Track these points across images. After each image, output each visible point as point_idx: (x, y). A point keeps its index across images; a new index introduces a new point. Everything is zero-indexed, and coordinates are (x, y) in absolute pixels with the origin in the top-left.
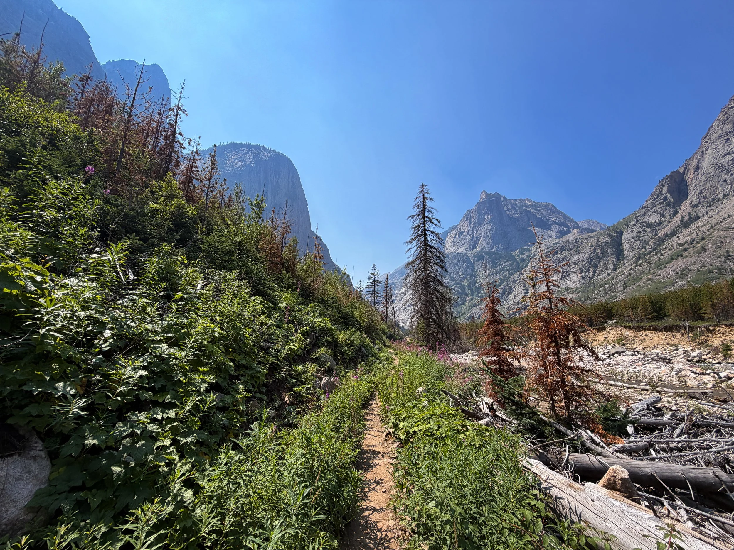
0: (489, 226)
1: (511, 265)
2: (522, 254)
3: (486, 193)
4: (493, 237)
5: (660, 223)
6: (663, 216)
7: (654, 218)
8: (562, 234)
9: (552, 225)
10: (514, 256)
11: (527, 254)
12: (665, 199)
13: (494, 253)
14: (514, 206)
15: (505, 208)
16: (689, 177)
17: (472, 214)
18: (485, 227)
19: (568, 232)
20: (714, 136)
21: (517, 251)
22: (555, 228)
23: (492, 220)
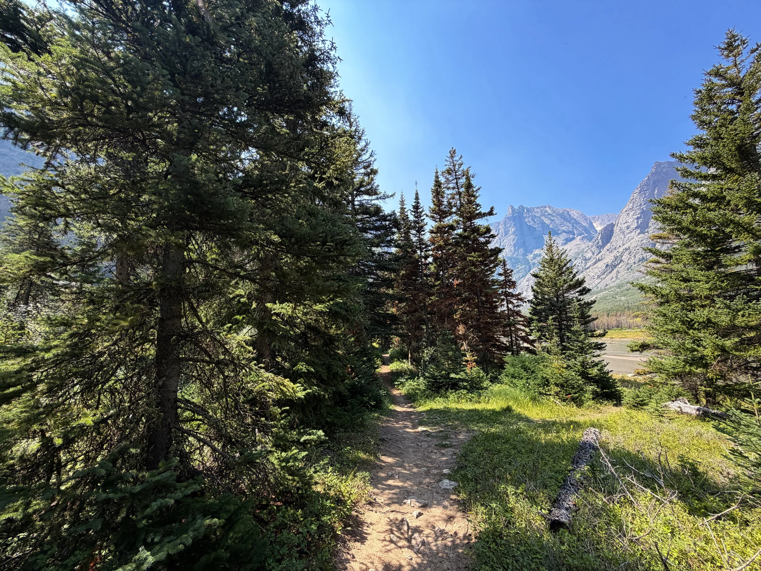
0: (512, 237)
1: (525, 268)
2: (534, 258)
3: (512, 207)
4: (515, 246)
5: (589, 259)
6: (593, 254)
7: (589, 255)
8: (568, 241)
9: (561, 234)
10: (528, 261)
11: (538, 258)
12: (598, 243)
13: (515, 258)
14: (533, 218)
15: (526, 220)
16: (615, 228)
17: (500, 227)
18: (509, 238)
19: (573, 239)
20: (624, 210)
21: (532, 256)
22: (564, 236)
23: (514, 232)
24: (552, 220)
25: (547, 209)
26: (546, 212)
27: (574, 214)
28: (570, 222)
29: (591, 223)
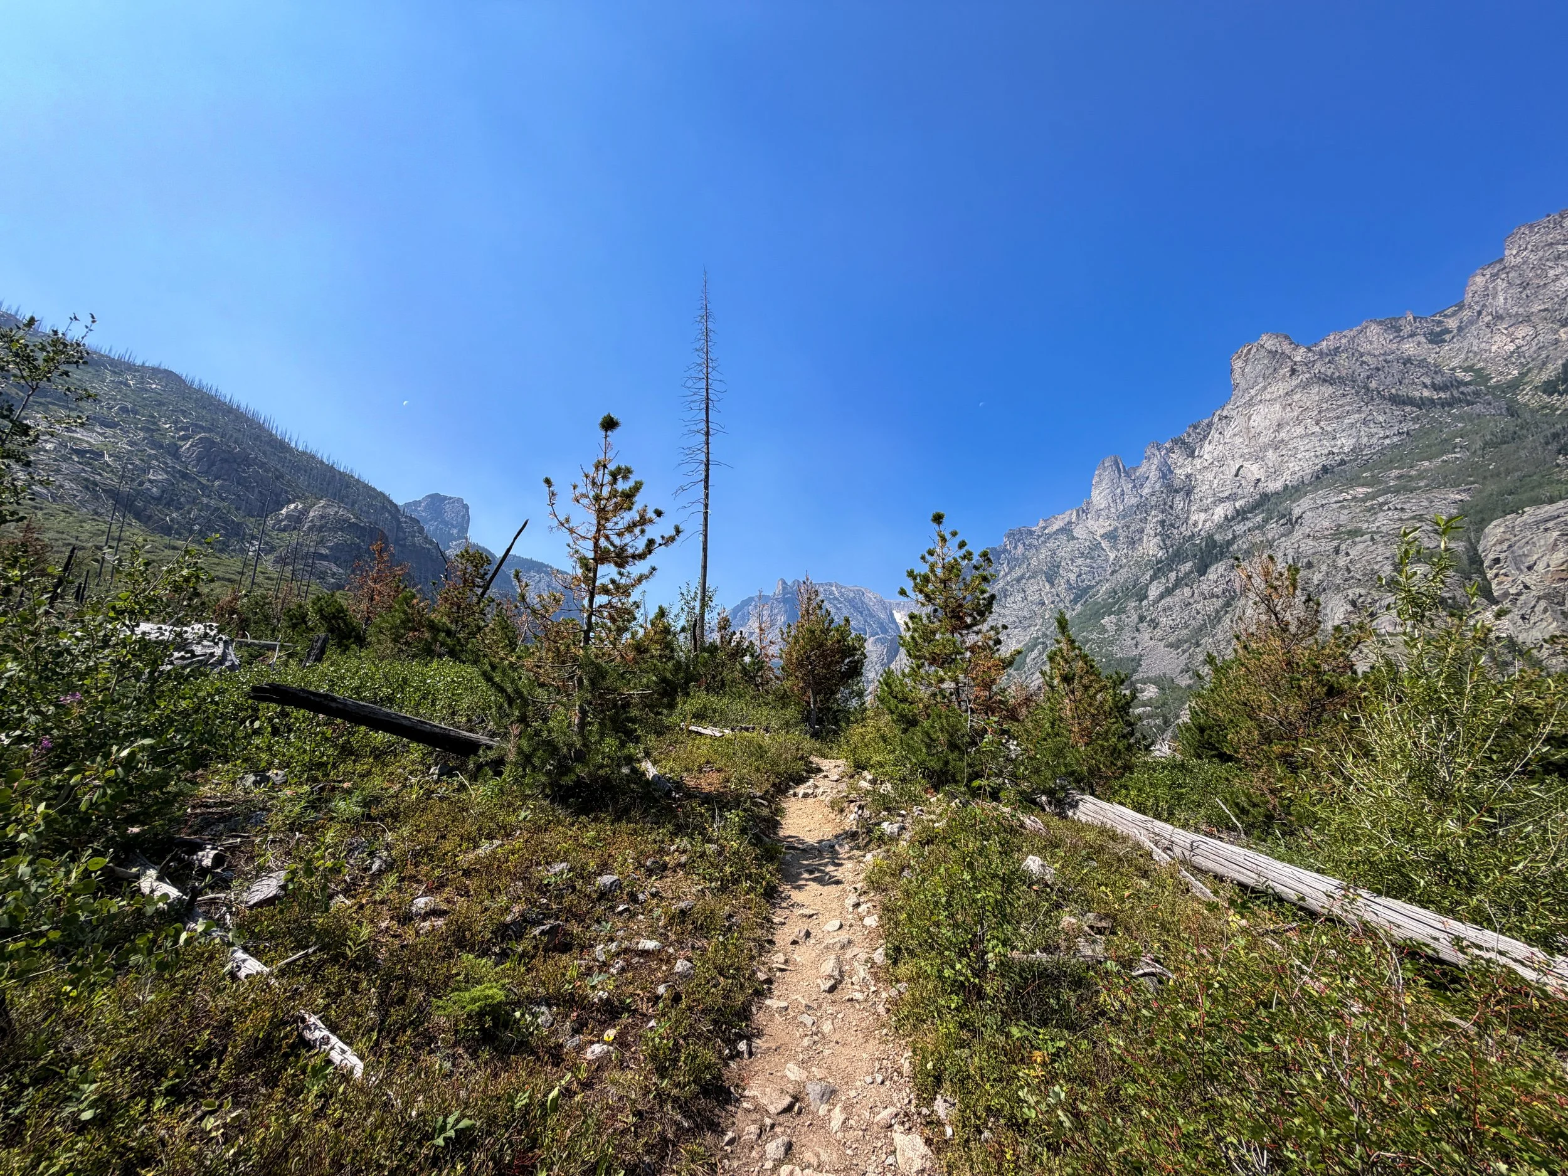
24: (838, 609)
25: (834, 588)
26: (832, 593)
27: (870, 598)
28: (861, 613)
29: (892, 615)
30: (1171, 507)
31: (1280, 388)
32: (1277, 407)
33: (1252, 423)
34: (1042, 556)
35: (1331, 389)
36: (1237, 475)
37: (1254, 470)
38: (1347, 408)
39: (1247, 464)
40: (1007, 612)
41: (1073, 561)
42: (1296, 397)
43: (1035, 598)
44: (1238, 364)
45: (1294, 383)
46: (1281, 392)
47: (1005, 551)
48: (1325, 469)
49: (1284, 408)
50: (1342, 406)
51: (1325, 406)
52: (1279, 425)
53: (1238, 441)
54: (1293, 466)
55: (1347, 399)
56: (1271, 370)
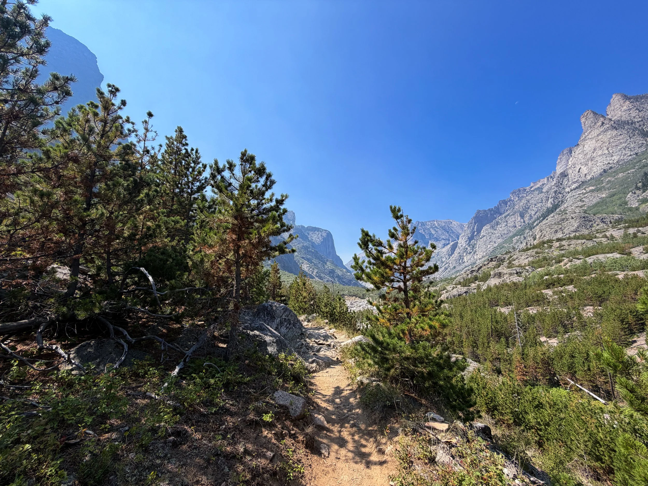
30: (561, 184)
31: (596, 132)
32: (594, 141)
33: (585, 149)
34: (522, 204)
35: (616, 132)
36: (579, 172)
37: (584, 170)
38: (621, 141)
39: (582, 167)
40: (496, 232)
41: (535, 205)
42: (600, 137)
43: (512, 224)
44: (583, 120)
45: (601, 130)
46: (596, 135)
47: (510, 200)
48: (605, 171)
49: (597, 142)
50: (619, 140)
51: (612, 140)
52: (595, 149)
53: (580, 156)
54: (595, 169)
55: (622, 136)
56: (593, 124)
